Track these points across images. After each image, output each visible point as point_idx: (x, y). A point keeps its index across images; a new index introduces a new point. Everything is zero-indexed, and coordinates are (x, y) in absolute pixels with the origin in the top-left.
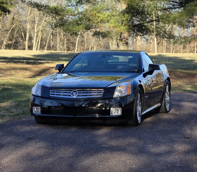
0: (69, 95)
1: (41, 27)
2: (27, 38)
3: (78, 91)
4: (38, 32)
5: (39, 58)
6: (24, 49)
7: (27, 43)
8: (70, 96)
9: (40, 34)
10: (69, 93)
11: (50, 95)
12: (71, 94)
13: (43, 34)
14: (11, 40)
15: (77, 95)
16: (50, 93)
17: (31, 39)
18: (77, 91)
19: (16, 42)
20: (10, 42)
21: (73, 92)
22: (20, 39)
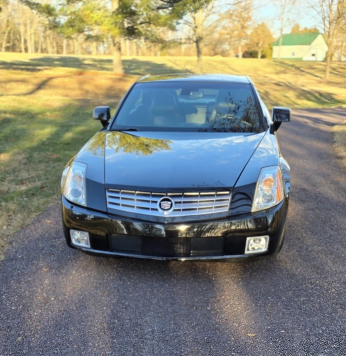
0: (153, 209)
1: (33, 31)
2: (23, 41)
3: (172, 196)
4: (31, 35)
5: (36, 62)
6: (21, 51)
7: (23, 46)
8: (156, 210)
9: (33, 36)
10: (153, 202)
11: (109, 206)
12: (157, 206)
13: (35, 37)
14: (8, 42)
15: (172, 209)
16: (109, 200)
17: (25, 41)
18: (170, 199)
19: (14, 45)
20: (8, 45)
21: (163, 200)
22: (16, 42)
